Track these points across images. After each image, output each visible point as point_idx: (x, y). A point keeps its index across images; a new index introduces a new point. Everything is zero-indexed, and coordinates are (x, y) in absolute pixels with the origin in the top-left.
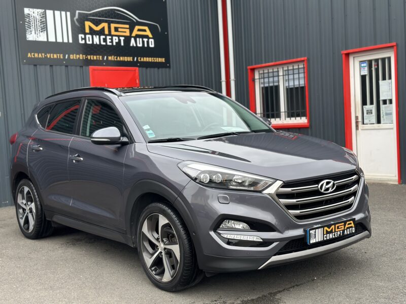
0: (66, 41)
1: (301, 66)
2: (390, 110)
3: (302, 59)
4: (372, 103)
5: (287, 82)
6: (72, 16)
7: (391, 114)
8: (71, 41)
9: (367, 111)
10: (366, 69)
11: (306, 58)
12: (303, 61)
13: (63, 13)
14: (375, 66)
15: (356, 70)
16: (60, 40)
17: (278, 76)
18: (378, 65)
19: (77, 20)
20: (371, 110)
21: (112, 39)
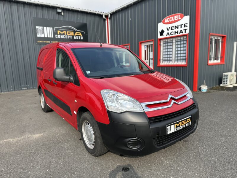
0: (51, 37)
4: (148, 59)
6: (53, 29)
8: (53, 37)
10: (146, 48)
12: (129, 45)
13: (50, 28)
14: (149, 47)
15: (143, 48)
16: (49, 37)
19: (55, 30)
21: (67, 36)
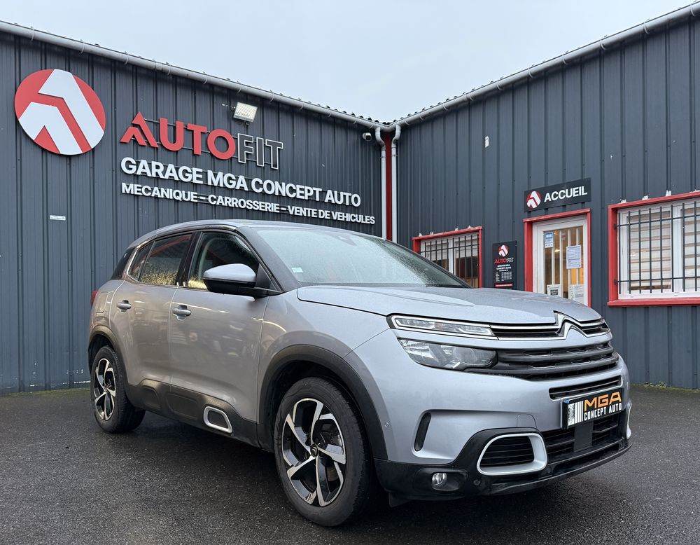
1: (475, 237)
2: (581, 291)
3: (477, 228)
4: (557, 282)
5: (458, 254)
7: (582, 296)
9: (551, 291)
10: (552, 240)
11: (481, 228)
12: (478, 231)
14: (563, 237)
15: (540, 241)
17: (448, 249)
18: (566, 236)
20: (557, 290)
